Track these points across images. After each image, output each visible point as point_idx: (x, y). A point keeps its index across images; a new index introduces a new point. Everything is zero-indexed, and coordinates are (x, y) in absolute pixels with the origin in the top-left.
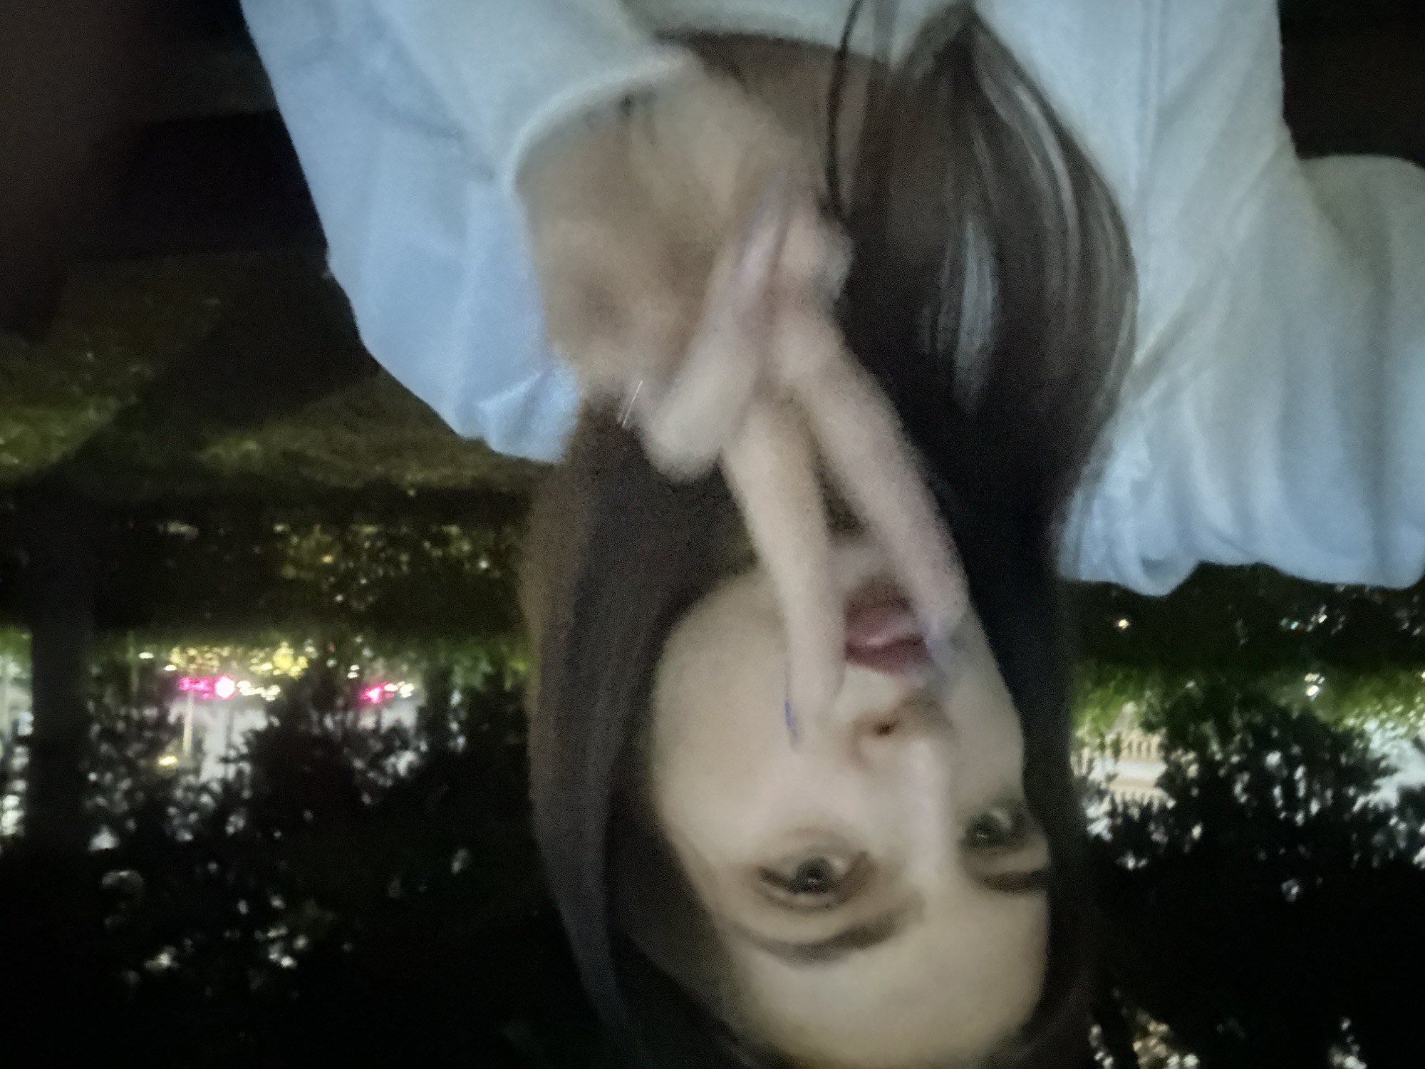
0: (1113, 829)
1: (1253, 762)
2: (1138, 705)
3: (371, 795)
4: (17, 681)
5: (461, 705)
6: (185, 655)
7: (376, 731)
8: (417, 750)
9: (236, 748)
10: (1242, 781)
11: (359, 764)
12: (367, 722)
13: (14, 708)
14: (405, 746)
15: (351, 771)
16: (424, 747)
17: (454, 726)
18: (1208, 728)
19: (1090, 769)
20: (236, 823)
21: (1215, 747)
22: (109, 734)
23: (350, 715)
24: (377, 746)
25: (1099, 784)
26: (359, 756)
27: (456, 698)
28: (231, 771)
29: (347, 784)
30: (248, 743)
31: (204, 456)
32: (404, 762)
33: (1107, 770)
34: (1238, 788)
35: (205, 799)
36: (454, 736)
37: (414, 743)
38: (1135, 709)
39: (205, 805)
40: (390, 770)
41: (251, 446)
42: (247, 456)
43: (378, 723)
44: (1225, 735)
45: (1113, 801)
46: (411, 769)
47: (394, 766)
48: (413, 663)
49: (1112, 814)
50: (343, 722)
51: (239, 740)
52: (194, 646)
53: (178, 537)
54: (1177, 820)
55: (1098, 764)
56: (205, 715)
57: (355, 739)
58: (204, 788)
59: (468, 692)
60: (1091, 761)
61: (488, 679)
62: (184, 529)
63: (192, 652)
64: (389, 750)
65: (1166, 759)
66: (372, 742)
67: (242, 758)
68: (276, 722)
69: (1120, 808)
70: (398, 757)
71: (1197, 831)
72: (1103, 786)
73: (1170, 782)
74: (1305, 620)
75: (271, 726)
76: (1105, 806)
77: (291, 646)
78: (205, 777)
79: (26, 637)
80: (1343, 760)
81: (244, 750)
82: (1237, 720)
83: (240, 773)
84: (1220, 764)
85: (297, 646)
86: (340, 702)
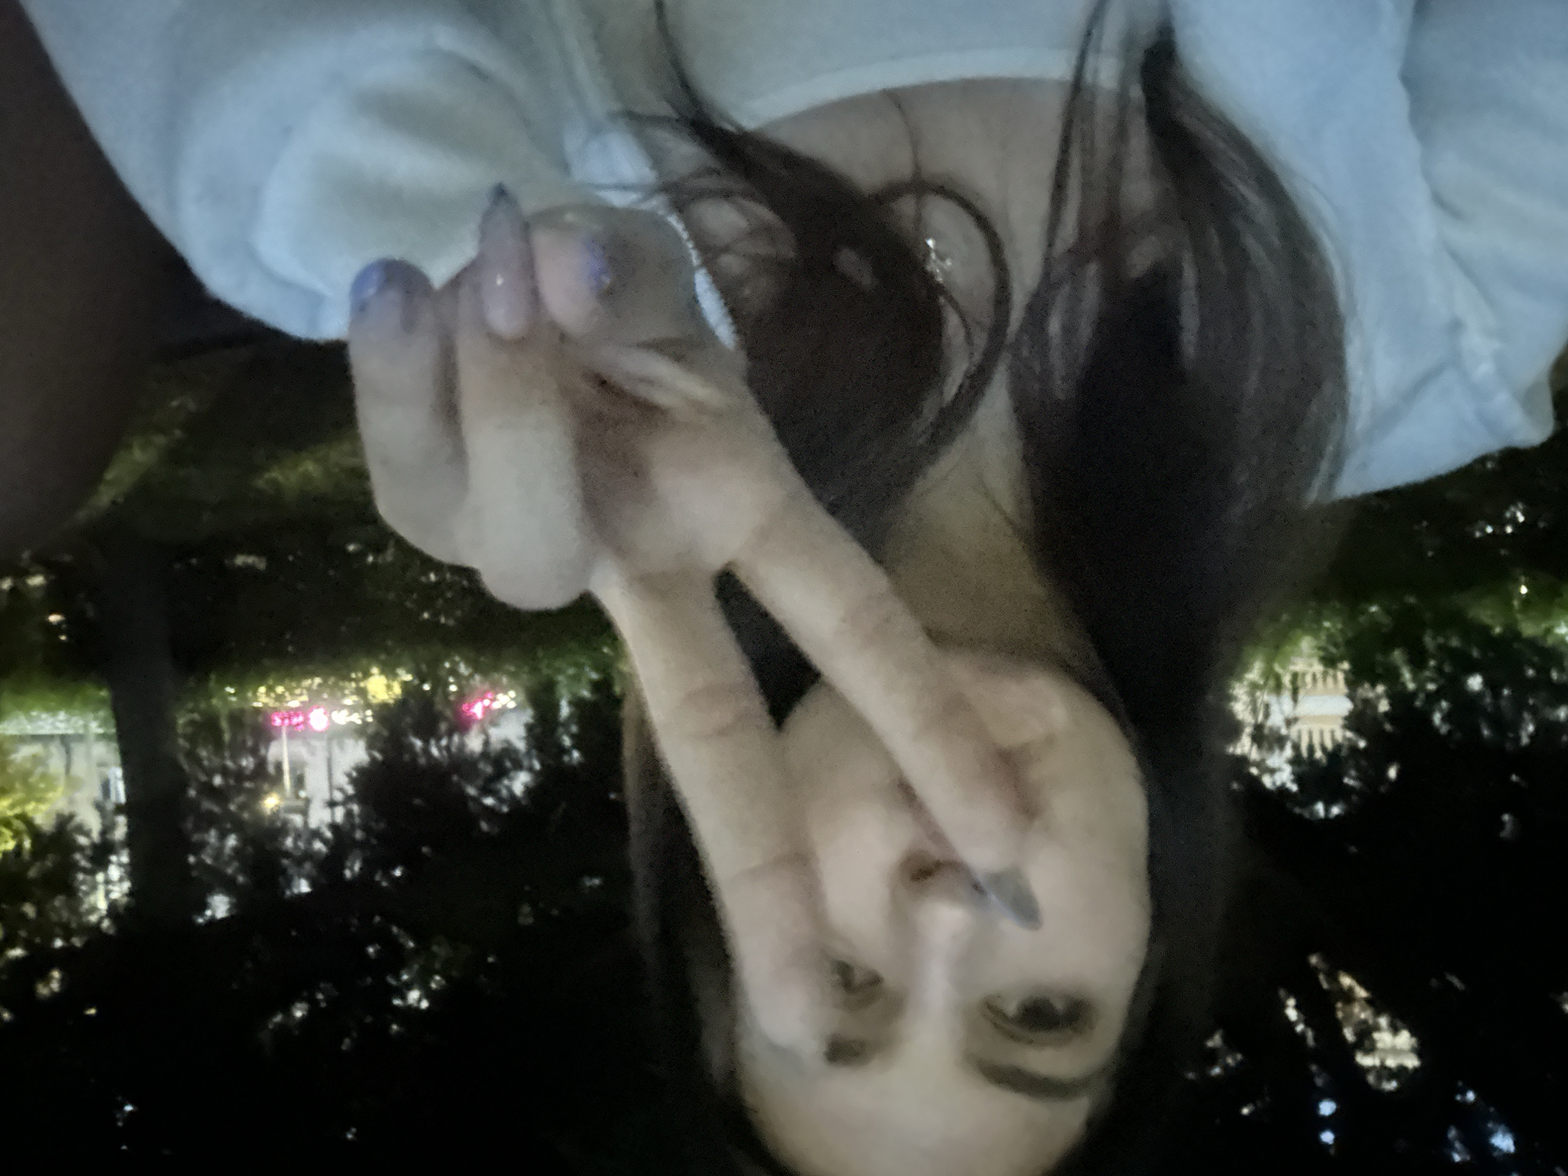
0: (1298, 778)
1: (1453, 687)
2: (1316, 636)
3: (489, 821)
4: (103, 737)
5: (571, 716)
6: (273, 695)
7: (485, 755)
8: (531, 769)
9: (341, 790)
10: (1441, 710)
11: (472, 791)
12: (474, 743)
13: (102, 764)
14: (518, 766)
15: (464, 798)
16: (537, 766)
17: (567, 741)
18: (1397, 655)
19: (1267, 715)
20: (353, 868)
21: (1407, 675)
22: (209, 790)
23: (456, 738)
24: (489, 769)
25: (1279, 728)
26: (471, 783)
27: (565, 710)
28: (339, 814)
29: (462, 813)
30: (353, 781)
31: (260, 483)
32: (519, 783)
33: (1286, 715)
34: (1437, 718)
35: (318, 845)
36: (567, 751)
37: (526, 763)
38: (1314, 643)
39: (319, 852)
40: (504, 792)
41: (310, 467)
42: (307, 478)
43: (486, 743)
44: (1417, 662)
45: (1296, 747)
46: (528, 791)
47: (509, 789)
48: (513, 676)
49: (1296, 761)
50: (448, 748)
51: (342, 780)
52: (280, 682)
53: (248, 569)
54: (1372, 761)
55: (1274, 708)
56: (302, 751)
57: (462, 764)
58: (316, 834)
59: (577, 703)
60: (1267, 706)
61: (596, 687)
62: (251, 560)
63: (280, 689)
64: (501, 772)
65: (1351, 697)
66: (481, 765)
67: (348, 799)
68: (378, 755)
69: (1305, 753)
70: (511, 779)
71: (1392, 773)
72: (1284, 731)
73: (1357, 720)
74: (1499, 523)
75: (373, 760)
76: (1288, 752)
77: (382, 672)
78: (313, 824)
79: (104, 693)
80: (1555, 675)
81: (350, 790)
82: (1429, 641)
83: (349, 814)
84: (1414, 695)
85: (389, 671)
86: (443, 727)
